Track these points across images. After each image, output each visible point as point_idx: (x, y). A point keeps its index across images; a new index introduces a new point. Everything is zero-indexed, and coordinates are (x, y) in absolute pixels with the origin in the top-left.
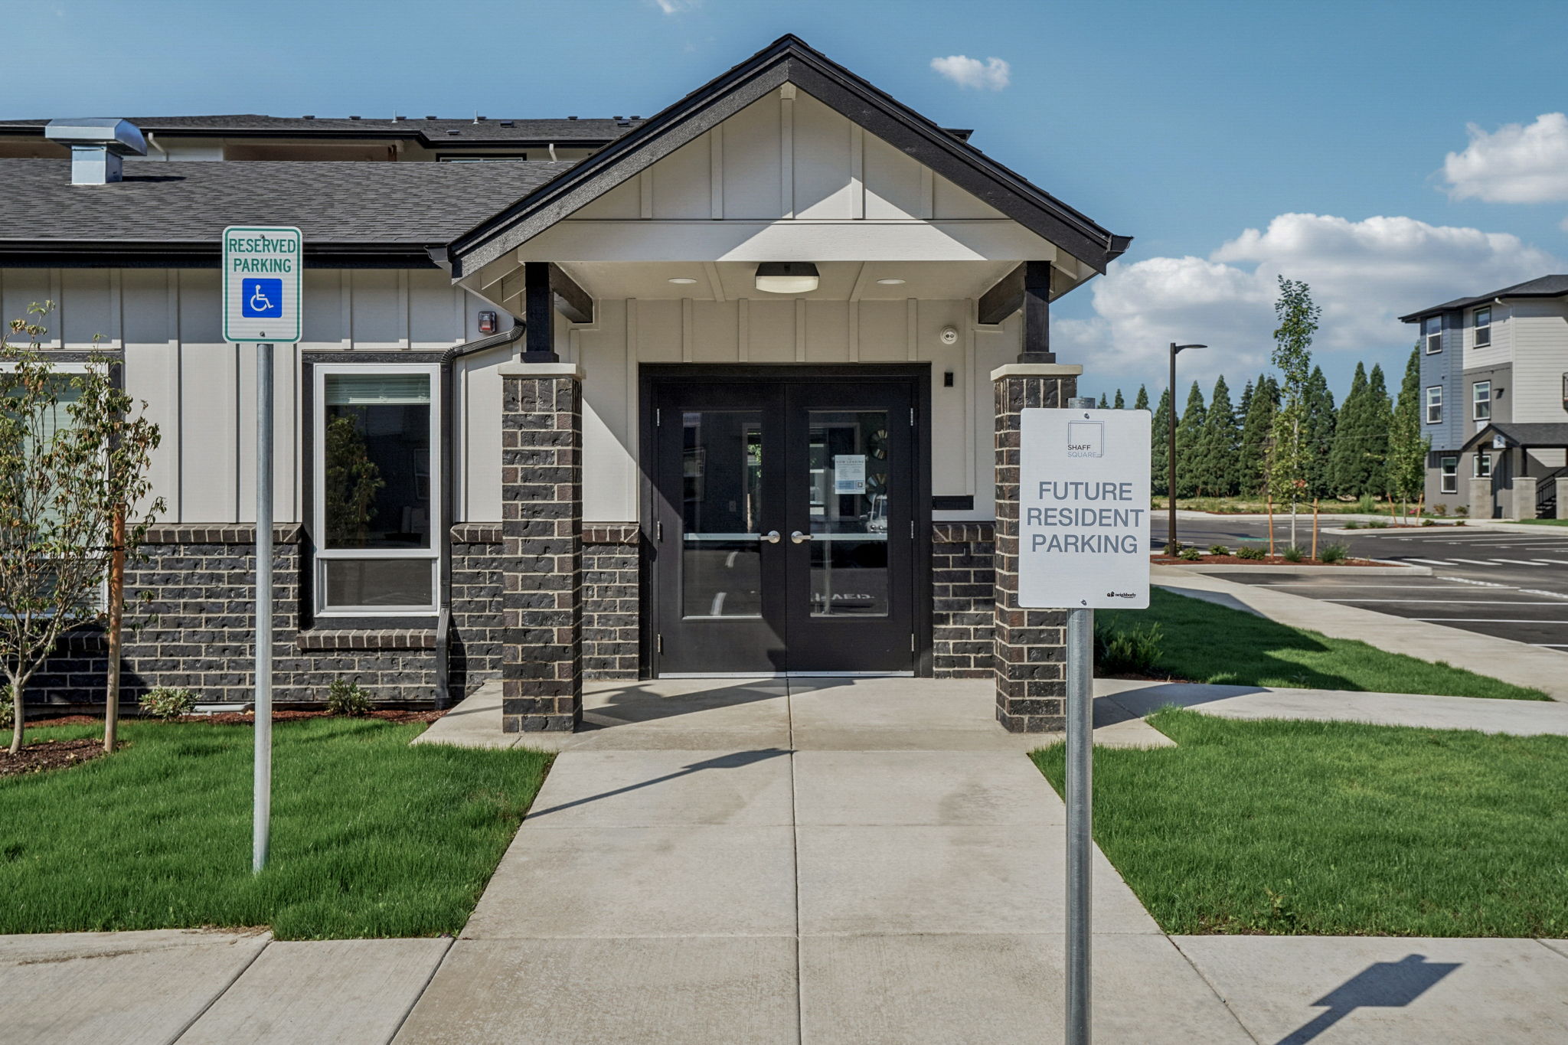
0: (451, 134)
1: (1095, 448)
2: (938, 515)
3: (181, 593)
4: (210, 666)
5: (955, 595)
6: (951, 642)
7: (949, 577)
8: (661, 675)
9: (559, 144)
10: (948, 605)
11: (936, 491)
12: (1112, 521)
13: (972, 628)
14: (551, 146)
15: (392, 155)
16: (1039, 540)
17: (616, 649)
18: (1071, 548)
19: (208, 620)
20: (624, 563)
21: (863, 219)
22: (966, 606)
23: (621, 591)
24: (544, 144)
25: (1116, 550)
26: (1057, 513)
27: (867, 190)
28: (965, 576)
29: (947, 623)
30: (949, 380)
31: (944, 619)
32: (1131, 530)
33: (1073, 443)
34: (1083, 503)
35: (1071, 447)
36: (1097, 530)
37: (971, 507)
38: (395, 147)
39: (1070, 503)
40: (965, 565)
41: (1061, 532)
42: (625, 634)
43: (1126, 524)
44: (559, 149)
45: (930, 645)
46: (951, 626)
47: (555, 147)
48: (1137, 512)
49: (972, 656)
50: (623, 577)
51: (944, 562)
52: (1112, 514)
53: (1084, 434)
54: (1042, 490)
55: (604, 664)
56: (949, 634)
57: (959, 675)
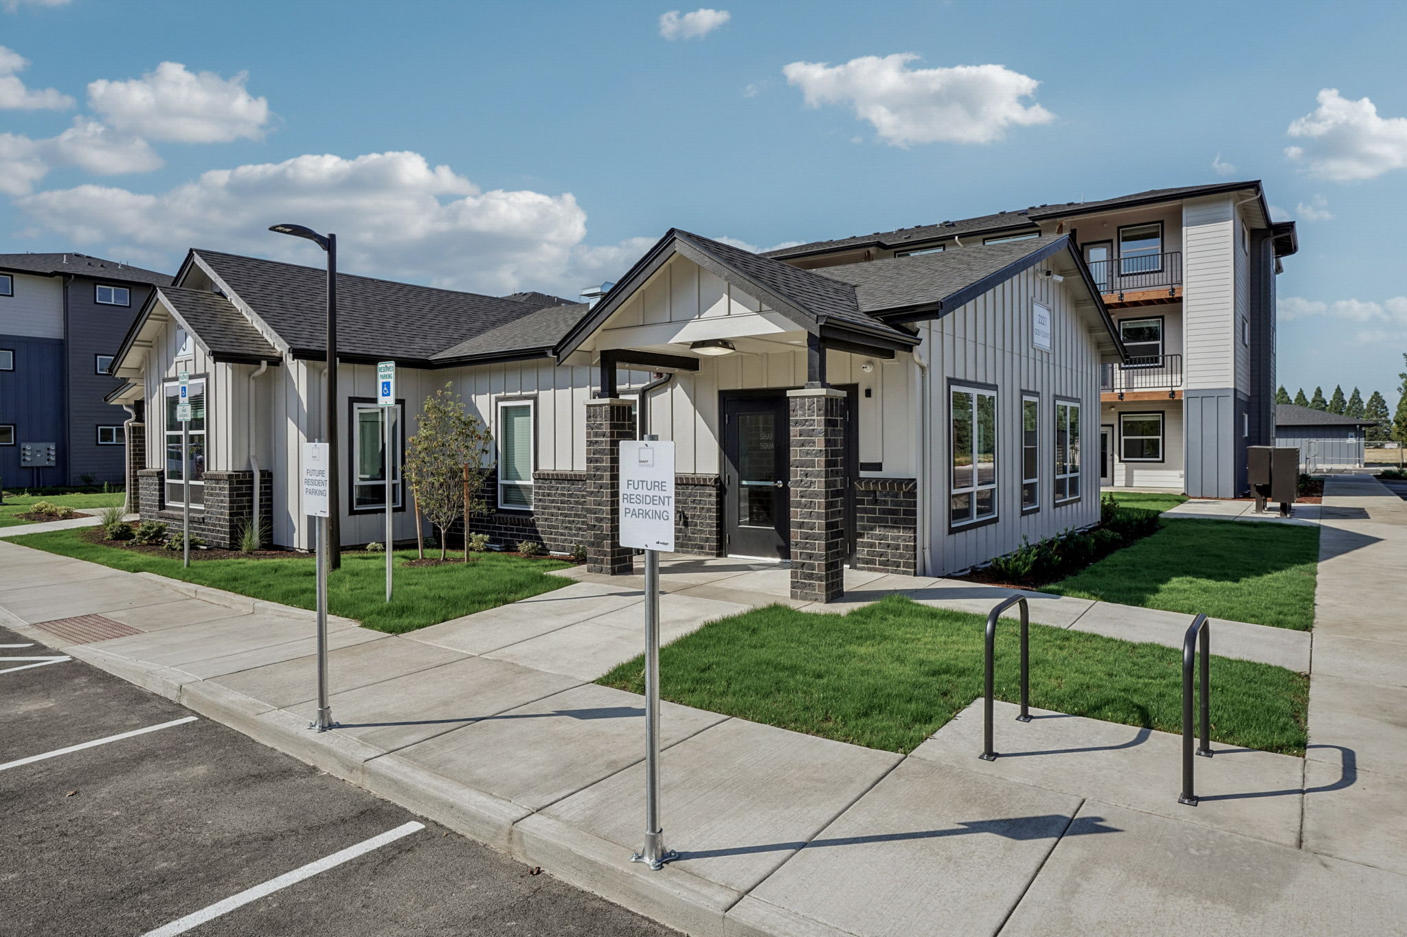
0: (906, 238)
1: (650, 462)
2: (863, 474)
3: (553, 501)
4: (562, 534)
5: (868, 522)
6: (866, 549)
7: (865, 511)
8: (729, 556)
9: (961, 236)
10: (864, 528)
11: (862, 460)
12: (657, 502)
13: (877, 542)
14: (956, 238)
15: (868, 258)
16: (628, 511)
17: (707, 540)
18: (641, 516)
19: (561, 514)
20: (710, 495)
21: (729, 315)
22: (872, 529)
23: (709, 510)
24: (952, 237)
25: (660, 518)
26: (634, 497)
27: (732, 300)
28: (873, 511)
29: (863, 538)
30: (868, 393)
31: (861, 535)
32: (666, 507)
33: (641, 459)
34: (645, 492)
35: (640, 462)
36: (651, 507)
37: (881, 470)
38: (869, 252)
39: (639, 492)
40: (874, 505)
41: (636, 507)
42: (710, 533)
43: (664, 504)
44: (961, 239)
45: (855, 550)
46: (865, 540)
47: (959, 238)
48: (669, 497)
49: (877, 559)
50: (709, 502)
51: (862, 502)
52: (657, 498)
53: (646, 454)
54: (628, 484)
55: (702, 547)
56: (864, 545)
57: (870, 570)
